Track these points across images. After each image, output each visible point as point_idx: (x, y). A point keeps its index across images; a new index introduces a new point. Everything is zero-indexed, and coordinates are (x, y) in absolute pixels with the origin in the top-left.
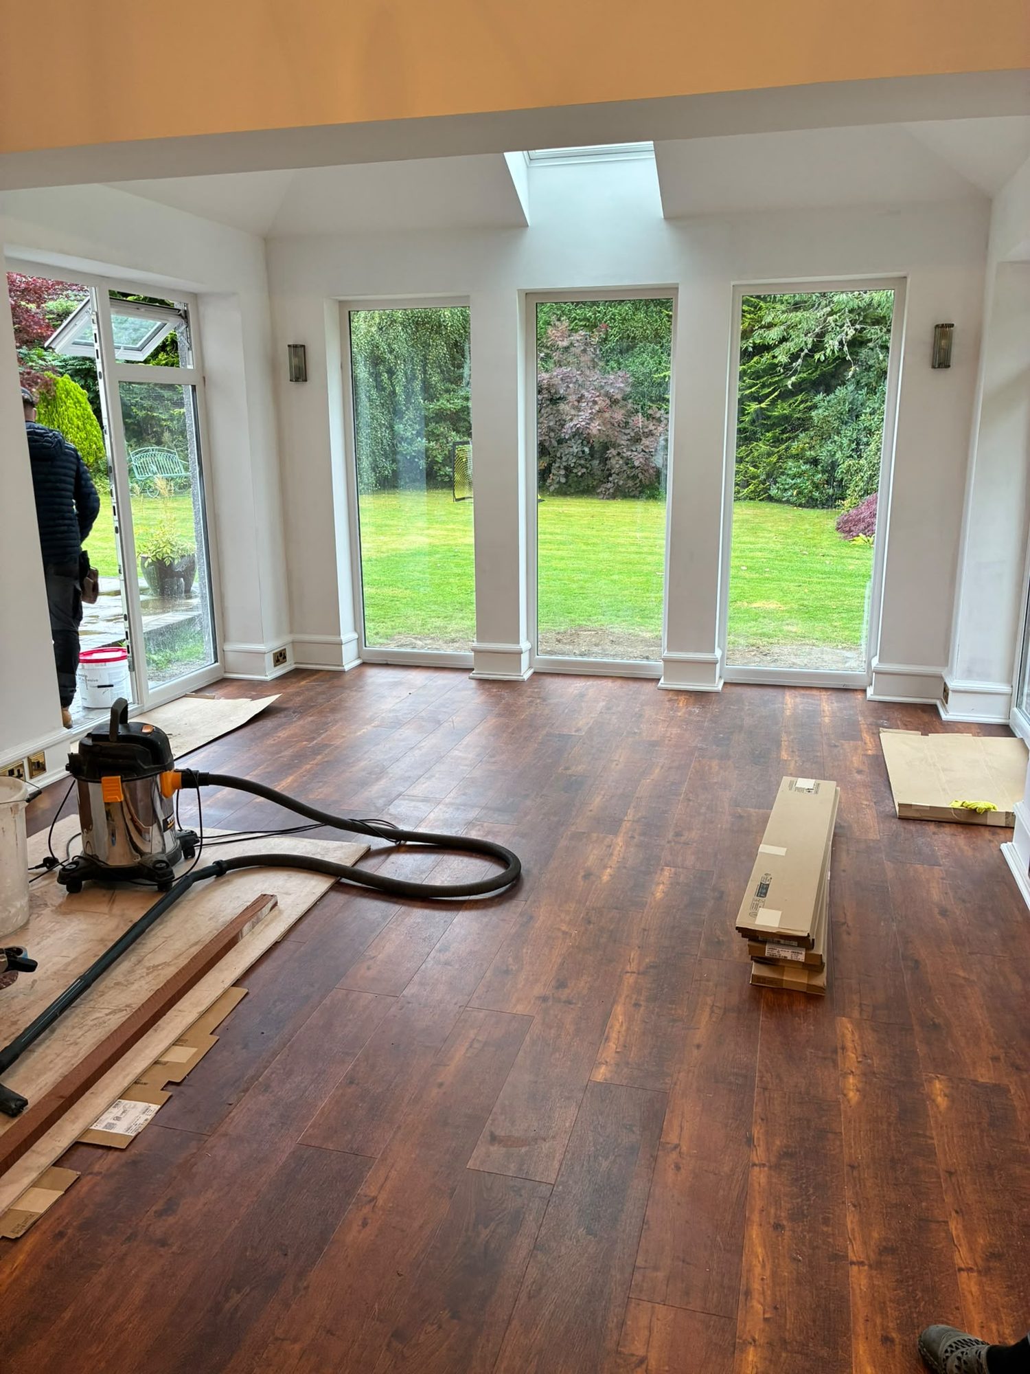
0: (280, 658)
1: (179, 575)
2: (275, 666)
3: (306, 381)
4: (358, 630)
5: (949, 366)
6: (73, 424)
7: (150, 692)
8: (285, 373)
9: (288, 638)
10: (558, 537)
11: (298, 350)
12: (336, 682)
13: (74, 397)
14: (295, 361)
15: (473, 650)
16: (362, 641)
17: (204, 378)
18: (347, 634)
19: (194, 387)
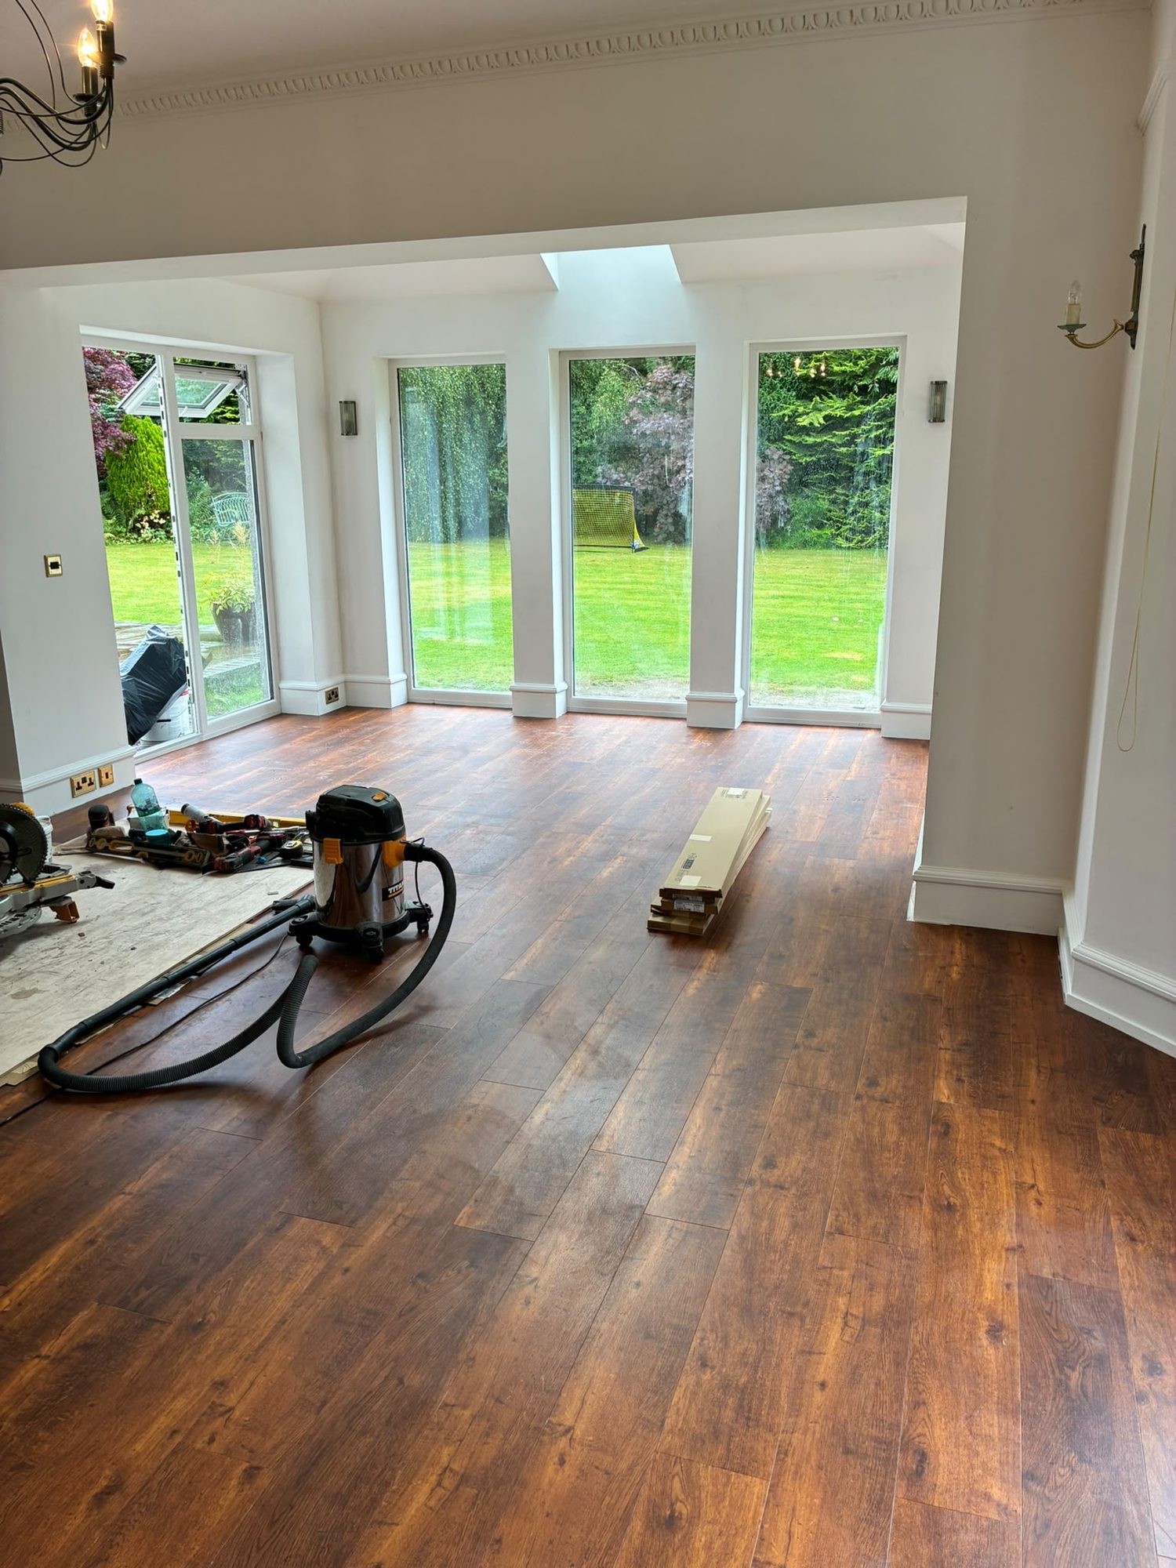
0: (332, 696)
1: (237, 616)
2: (327, 703)
3: (356, 434)
4: (407, 671)
5: (943, 421)
6: (153, 469)
7: (209, 722)
8: (337, 428)
9: (341, 678)
10: (650, 588)
11: (350, 406)
12: (383, 719)
13: (155, 441)
14: (346, 416)
15: (511, 690)
16: (409, 682)
17: (262, 433)
18: (396, 674)
19: (252, 442)
